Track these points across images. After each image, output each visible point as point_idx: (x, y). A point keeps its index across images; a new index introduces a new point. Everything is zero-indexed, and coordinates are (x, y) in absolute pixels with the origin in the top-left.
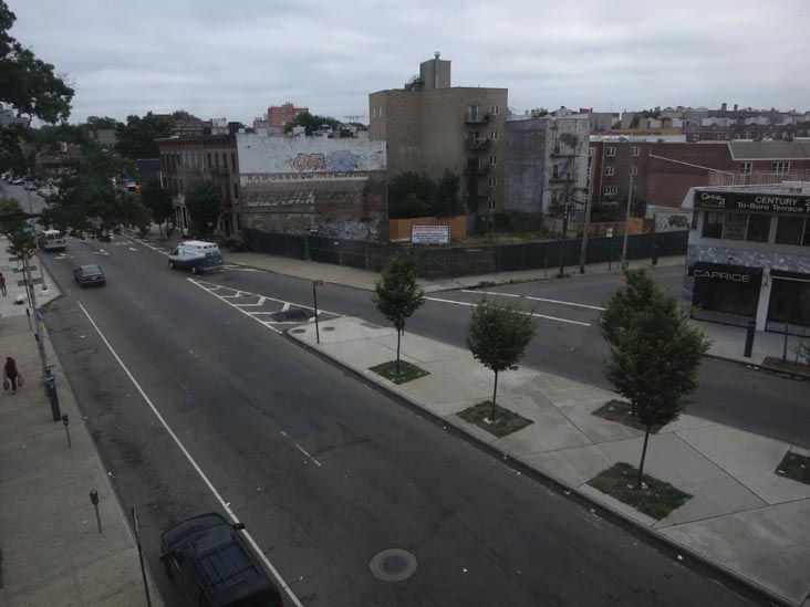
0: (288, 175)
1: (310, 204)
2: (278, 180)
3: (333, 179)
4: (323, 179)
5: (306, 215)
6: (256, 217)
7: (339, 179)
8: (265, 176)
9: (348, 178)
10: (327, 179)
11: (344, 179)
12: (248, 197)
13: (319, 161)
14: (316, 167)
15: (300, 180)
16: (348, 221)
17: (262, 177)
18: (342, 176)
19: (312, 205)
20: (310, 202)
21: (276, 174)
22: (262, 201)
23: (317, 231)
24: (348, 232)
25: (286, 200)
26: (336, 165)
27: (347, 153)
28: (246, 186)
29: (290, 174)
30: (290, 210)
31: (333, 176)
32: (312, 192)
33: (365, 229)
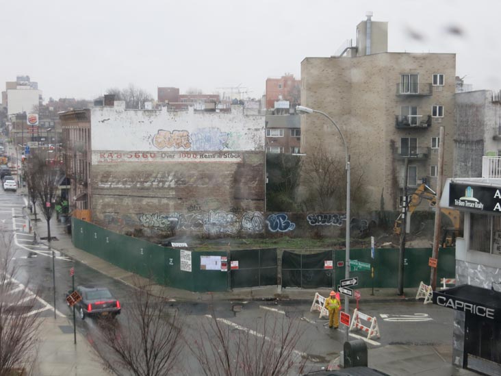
0: (145, 154)
1: (170, 188)
2: (134, 159)
3: (198, 159)
4: (186, 159)
5: (165, 201)
6: (107, 200)
7: (204, 160)
8: (119, 154)
9: (217, 159)
10: (191, 159)
11: (212, 160)
12: (99, 178)
13: (185, 138)
14: (179, 145)
15: (158, 160)
16: (215, 210)
17: (116, 155)
18: (209, 157)
19: (172, 188)
20: (170, 185)
21: (131, 152)
22: (113, 182)
23: (176, 219)
24: (214, 224)
25: (141, 182)
26: (203, 144)
27: (216, 129)
28: (98, 165)
29: (148, 152)
30: (145, 194)
31: (199, 156)
32: (173, 174)
33: (236, 222)
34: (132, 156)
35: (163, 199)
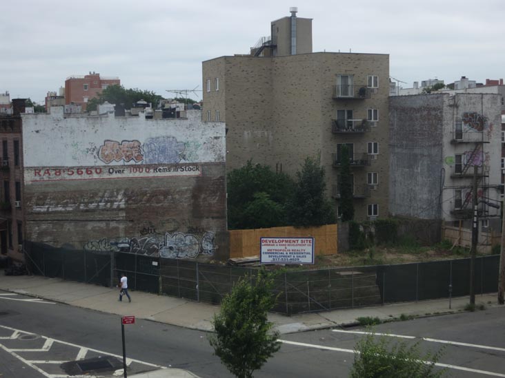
0: (89, 170)
1: (119, 209)
2: (76, 176)
3: (152, 174)
4: (137, 174)
5: (113, 224)
6: (44, 227)
7: (159, 174)
8: (58, 170)
9: (172, 173)
10: (144, 174)
11: (167, 174)
12: (34, 200)
13: (134, 151)
14: (129, 158)
15: (106, 176)
16: (171, 232)
17: (54, 172)
18: (164, 170)
19: (122, 209)
20: (119, 205)
21: (73, 168)
22: (52, 204)
23: (128, 245)
24: (171, 248)
25: (85, 203)
26: (156, 156)
27: (171, 139)
28: (32, 185)
29: (92, 167)
30: (91, 217)
31: (152, 170)
32: (122, 192)
33: (195, 244)
34: (73, 173)
35: (111, 223)
